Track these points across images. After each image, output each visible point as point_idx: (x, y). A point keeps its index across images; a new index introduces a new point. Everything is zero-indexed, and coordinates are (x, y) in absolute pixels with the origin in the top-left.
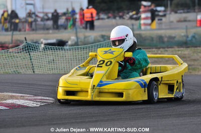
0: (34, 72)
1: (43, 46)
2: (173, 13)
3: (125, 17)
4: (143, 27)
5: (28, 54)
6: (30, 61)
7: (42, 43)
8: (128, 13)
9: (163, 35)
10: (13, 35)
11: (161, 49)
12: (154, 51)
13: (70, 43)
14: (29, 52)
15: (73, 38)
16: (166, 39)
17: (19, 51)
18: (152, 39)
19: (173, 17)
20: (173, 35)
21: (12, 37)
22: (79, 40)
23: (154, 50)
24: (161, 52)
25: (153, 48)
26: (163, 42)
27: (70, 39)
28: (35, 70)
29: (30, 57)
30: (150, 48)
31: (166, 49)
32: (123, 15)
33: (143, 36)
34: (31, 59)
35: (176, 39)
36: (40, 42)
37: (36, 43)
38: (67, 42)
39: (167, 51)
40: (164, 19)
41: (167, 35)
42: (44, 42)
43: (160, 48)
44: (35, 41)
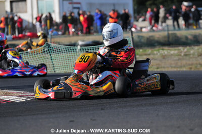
0: (55, 71)
1: (79, 47)
5: (49, 54)
6: (50, 61)
7: (78, 45)
11: (188, 47)
12: (180, 49)
14: (49, 52)
24: (188, 50)
28: (56, 70)
29: (51, 57)
30: (177, 47)
34: (52, 60)
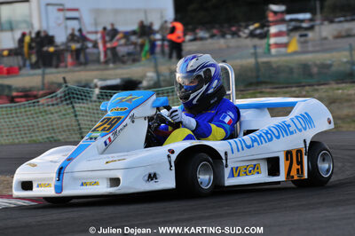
0: (82, 138)
1: (97, 91)
2: (326, 23)
3: (241, 34)
4: (273, 51)
5: (70, 106)
6: (74, 118)
7: (96, 86)
8: (246, 27)
9: (310, 63)
10: (43, 74)
11: (307, 88)
12: (294, 91)
13: (145, 83)
14: (71, 103)
15: (151, 74)
16: (315, 70)
17: (55, 102)
18: (291, 70)
19: (327, 30)
20: (329, 62)
21: (43, 78)
22: (162, 78)
23: (294, 89)
24: (308, 92)
25: (292, 87)
26: (311, 75)
27: (144, 76)
28: (84, 135)
29: (75, 111)
30: (286, 87)
31: (316, 87)
32: (239, 30)
33: (274, 66)
34: (76, 116)
35: (334, 69)
36: (92, 85)
37: (84, 87)
38: (140, 82)
39: (317, 90)
40: (311, 34)
41: (318, 62)
42: (100, 83)
43: (304, 86)
44: (83, 84)
